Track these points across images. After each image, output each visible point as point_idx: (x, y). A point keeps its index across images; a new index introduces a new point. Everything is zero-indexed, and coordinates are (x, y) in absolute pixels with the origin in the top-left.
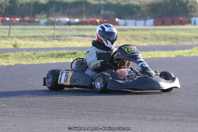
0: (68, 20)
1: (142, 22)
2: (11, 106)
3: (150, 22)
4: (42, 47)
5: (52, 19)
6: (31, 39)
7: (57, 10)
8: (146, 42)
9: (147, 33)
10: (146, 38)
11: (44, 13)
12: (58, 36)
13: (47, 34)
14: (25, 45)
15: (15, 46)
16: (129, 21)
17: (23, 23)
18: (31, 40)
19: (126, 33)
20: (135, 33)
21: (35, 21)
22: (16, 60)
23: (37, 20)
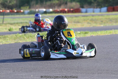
0: (44, 10)
1: (98, 9)
2: (19, 72)
3: (104, 9)
5: (33, 10)
7: (37, 3)
8: (102, 24)
9: (103, 17)
10: (102, 21)
11: (27, 6)
15: (10, 30)
16: (89, 10)
17: (12, 13)
19: (88, 18)
20: (94, 18)
21: (21, 12)
22: (12, 40)
23: (22, 11)
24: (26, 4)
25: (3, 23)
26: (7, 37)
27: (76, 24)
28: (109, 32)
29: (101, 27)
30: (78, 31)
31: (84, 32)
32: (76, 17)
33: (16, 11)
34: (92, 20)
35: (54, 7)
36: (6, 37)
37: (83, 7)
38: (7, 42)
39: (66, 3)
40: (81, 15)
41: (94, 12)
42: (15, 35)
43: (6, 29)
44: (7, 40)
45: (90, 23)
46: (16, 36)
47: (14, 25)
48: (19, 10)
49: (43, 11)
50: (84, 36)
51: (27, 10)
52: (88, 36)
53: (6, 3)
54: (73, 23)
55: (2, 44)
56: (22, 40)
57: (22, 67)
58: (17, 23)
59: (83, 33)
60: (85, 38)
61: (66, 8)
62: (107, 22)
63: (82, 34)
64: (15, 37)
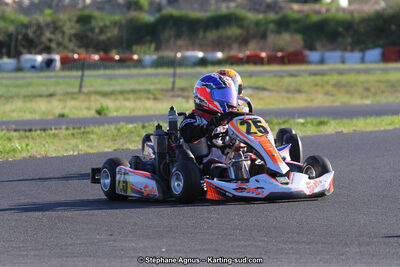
0: (200, 54)
1: (357, 55)
2: (126, 236)
3: (375, 53)
4: (151, 112)
5: (168, 54)
6: (127, 96)
7: (178, 36)
8: (367, 97)
9: (371, 78)
10: (367, 89)
11: (151, 42)
12: (182, 89)
13: (159, 86)
14: (117, 110)
15: (99, 112)
16: (329, 55)
17: (108, 63)
18: (128, 99)
19: (326, 78)
20: (344, 78)
21: (132, 59)
22: (107, 141)
23: (135, 57)
24: (148, 38)
25: (80, 92)
26: (93, 133)
27: (290, 96)
28: (389, 122)
29: (367, 105)
30: (299, 117)
31: (316, 121)
32: (292, 75)
33: (117, 57)
34: (338, 85)
35: (230, 47)
36: (88, 133)
37: (312, 48)
38: (92, 148)
39: (264, 36)
40: (305, 71)
41: (343, 62)
42: (116, 128)
43: (88, 109)
44: (93, 140)
45: (332, 95)
46: (119, 130)
47: (113, 97)
48: (127, 55)
49: (197, 57)
50: (315, 133)
51: (149, 54)
52: (327, 133)
53: (90, 34)
54: (284, 94)
55: (76, 153)
56: (134, 142)
57: (136, 224)
58: (122, 93)
59: (312, 124)
60: (319, 137)
61: (262, 50)
62: (383, 92)
63: (309, 125)
64: (115, 132)
